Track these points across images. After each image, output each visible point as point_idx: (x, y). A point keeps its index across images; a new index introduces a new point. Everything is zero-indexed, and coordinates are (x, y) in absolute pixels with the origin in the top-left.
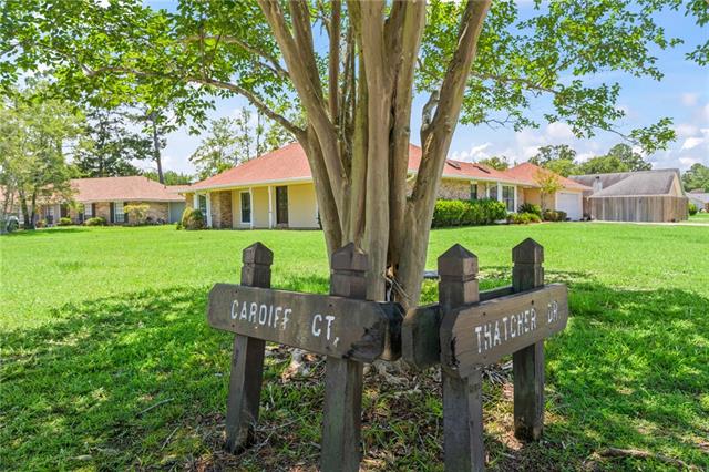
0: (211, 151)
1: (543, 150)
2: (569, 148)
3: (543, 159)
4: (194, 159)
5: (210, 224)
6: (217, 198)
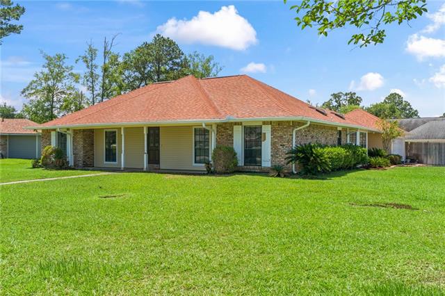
0: (44, 85)
1: (335, 96)
2: (356, 96)
3: (335, 104)
4: (27, 93)
5: (71, 164)
6: (80, 137)
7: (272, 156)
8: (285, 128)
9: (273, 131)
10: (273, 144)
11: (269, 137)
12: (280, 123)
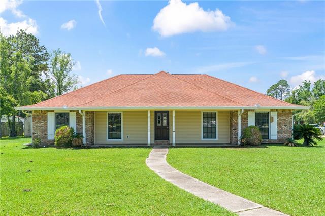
7: (278, 132)
8: (287, 114)
9: (279, 115)
10: (279, 124)
11: (276, 119)
12: (283, 110)
